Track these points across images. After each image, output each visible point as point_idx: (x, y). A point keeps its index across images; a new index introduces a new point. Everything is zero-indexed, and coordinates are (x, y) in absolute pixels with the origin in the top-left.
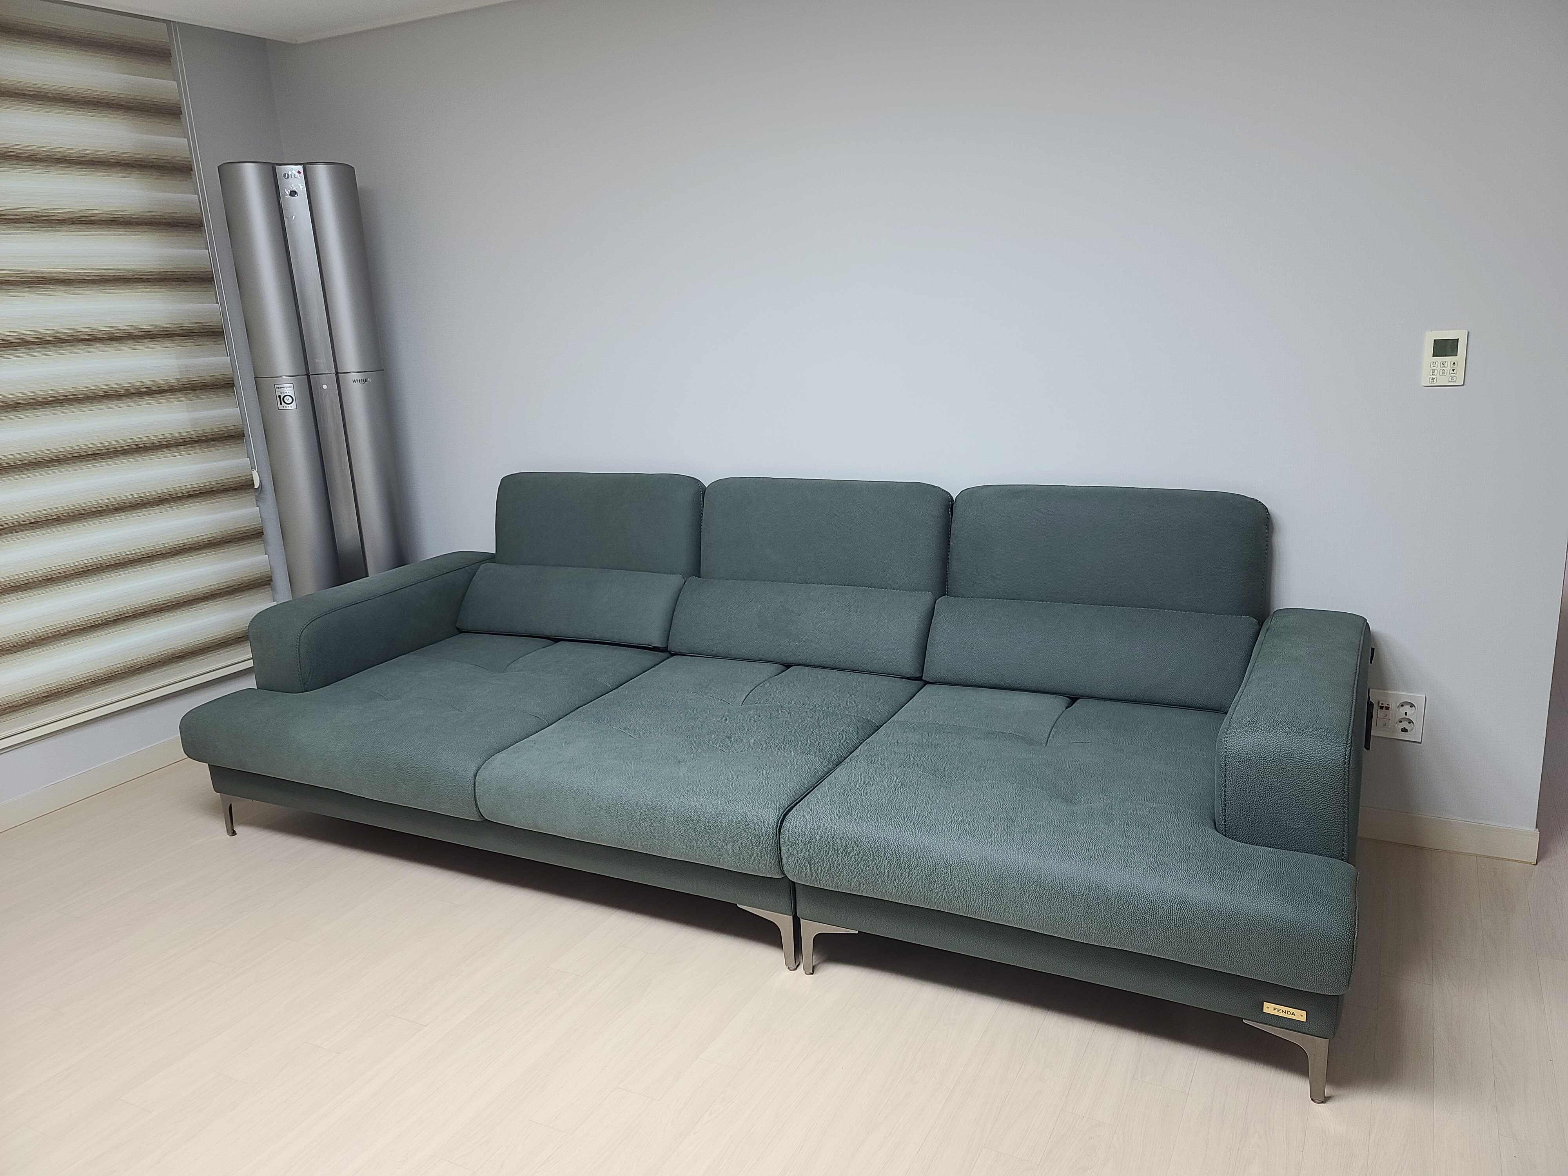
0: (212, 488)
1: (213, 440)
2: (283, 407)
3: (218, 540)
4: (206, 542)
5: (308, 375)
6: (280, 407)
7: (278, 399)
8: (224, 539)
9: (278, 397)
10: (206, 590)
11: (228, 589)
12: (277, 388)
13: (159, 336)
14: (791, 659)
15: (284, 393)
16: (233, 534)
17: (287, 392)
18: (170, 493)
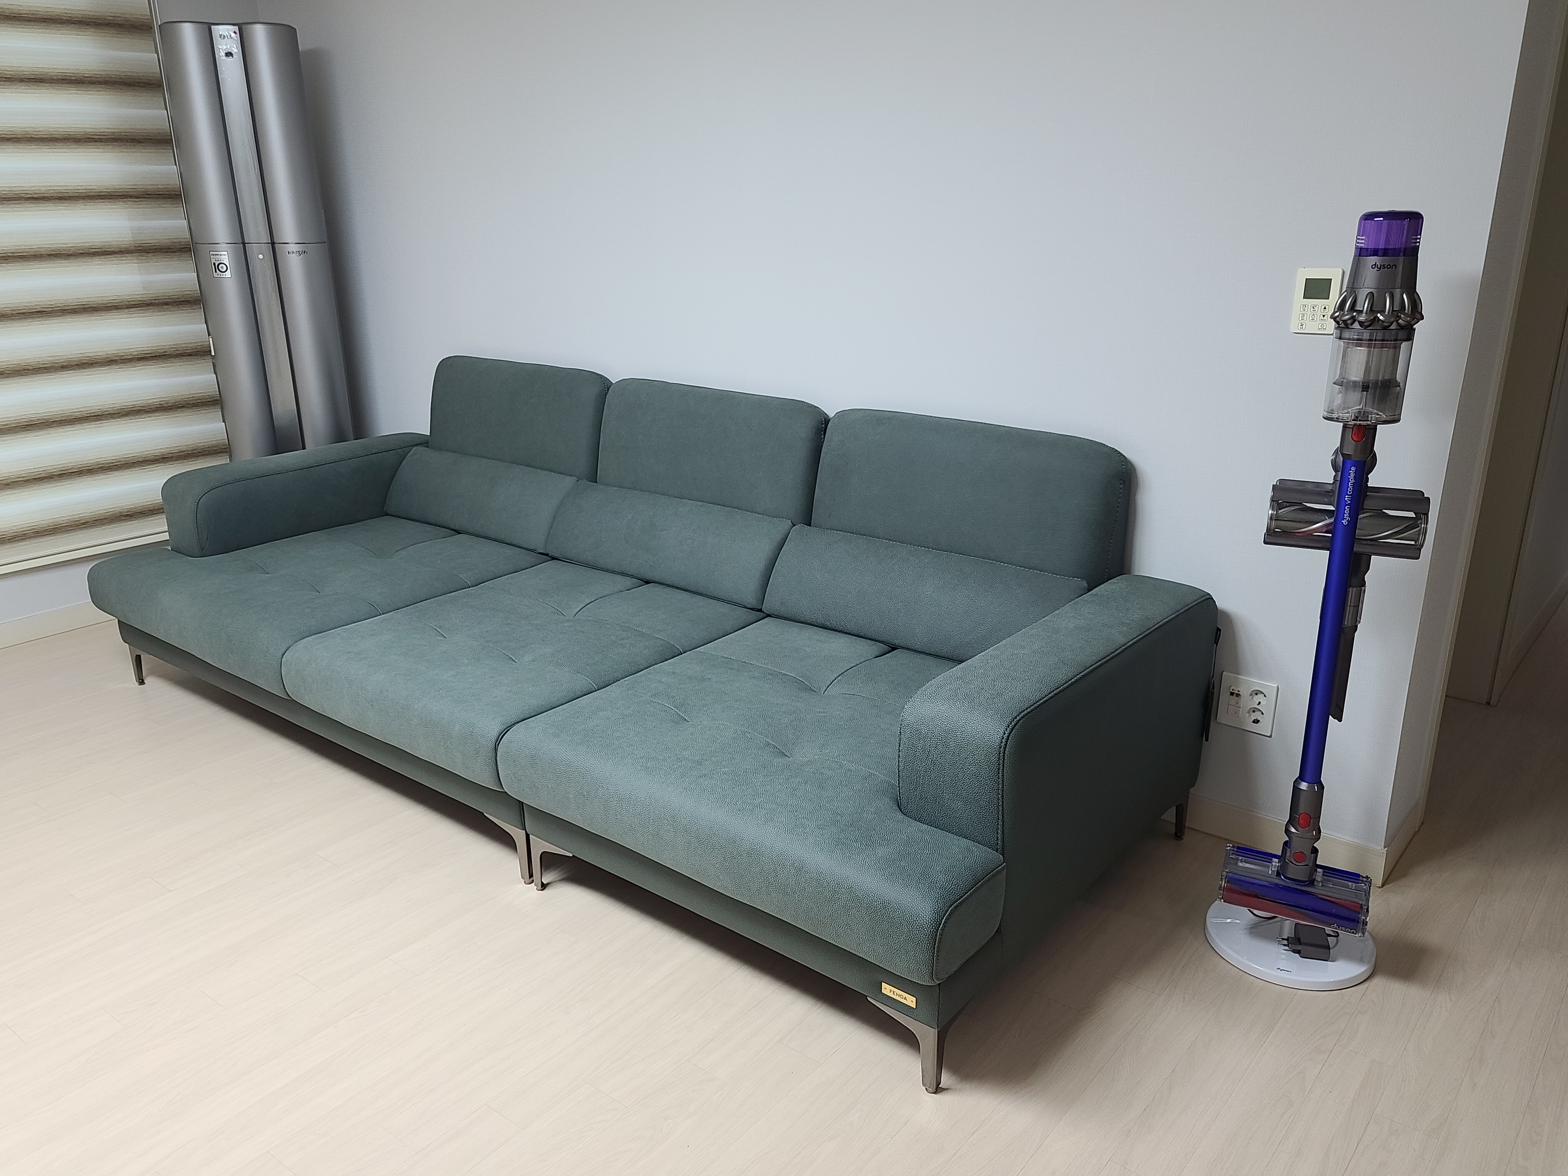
0: (165, 352)
1: (166, 304)
2: (218, 275)
3: (170, 404)
4: (157, 406)
5: (243, 243)
6: (215, 275)
7: (213, 266)
8: (177, 404)
9: (213, 264)
12: (213, 255)
13: (110, 197)
14: (648, 576)
15: (218, 260)
16: (186, 399)
17: (222, 260)
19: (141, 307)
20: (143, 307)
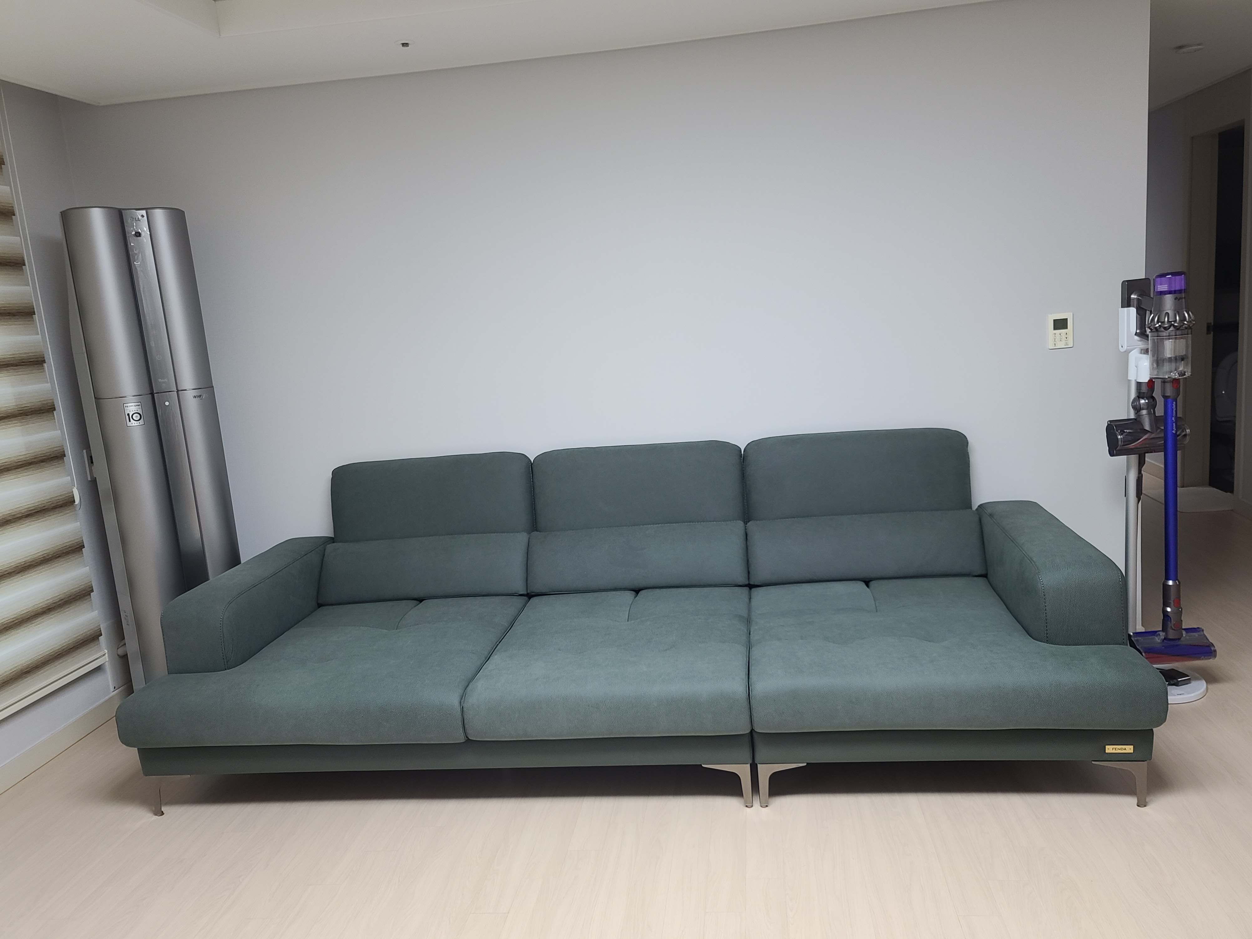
0: (44, 507)
1: (43, 461)
2: (132, 424)
3: (50, 556)
4: (42, 559)
5: (152, 394)
6: (129, 424)
7: (127, 417)
8: (55, 554)
9: (126, 415)
10: (43, 605)
11: (60, 603)
12: (126, 407)
14: (643, 584)
15: (133, 411)
16: (61, 549)
17: (134, 410)
18: (13, 514)
19: (24, 466)
20: (27, 466)
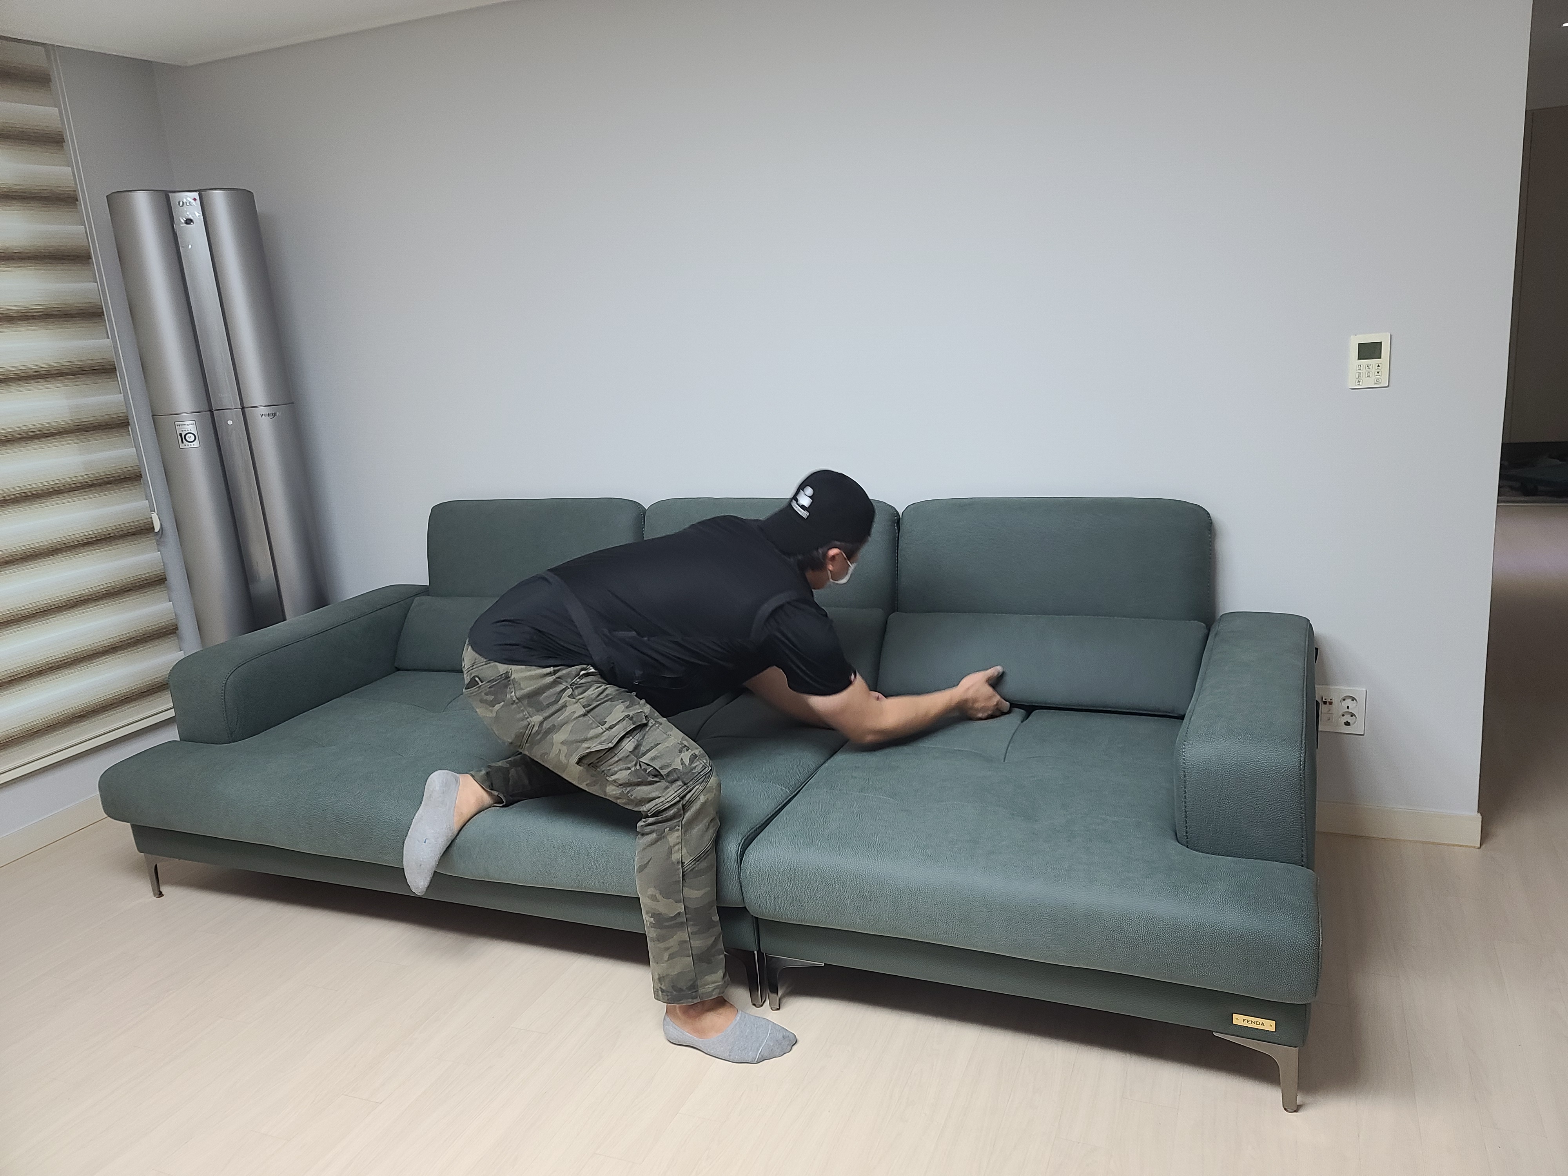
0: (109, 534)
1: (108, 483)
2: (185, 445)
3: (117, 589)
4: (104, 593)
5: (211, 411)
6: (182, 446)
7: (179, 437)
8: (124, 588)
9: (178, 435)
11: (129, 641)
13: (46, 376)
15: (185, 431)
16: (133, 582)
17: (189, 430)
19: (82, 489)
20: (86, 489)
